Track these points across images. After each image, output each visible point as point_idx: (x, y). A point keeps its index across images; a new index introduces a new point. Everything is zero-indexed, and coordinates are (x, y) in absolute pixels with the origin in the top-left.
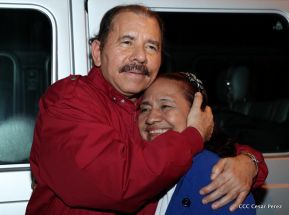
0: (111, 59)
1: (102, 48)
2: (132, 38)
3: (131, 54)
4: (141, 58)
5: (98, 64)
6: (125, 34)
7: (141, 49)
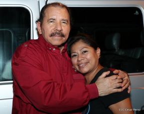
0: (45, 31)
1: (41, 25)
2: (54, 20)
3: (54, 27)
4: (59, 29)
5: (41, 33)
6: (51, 18)
7: (59, 24)
